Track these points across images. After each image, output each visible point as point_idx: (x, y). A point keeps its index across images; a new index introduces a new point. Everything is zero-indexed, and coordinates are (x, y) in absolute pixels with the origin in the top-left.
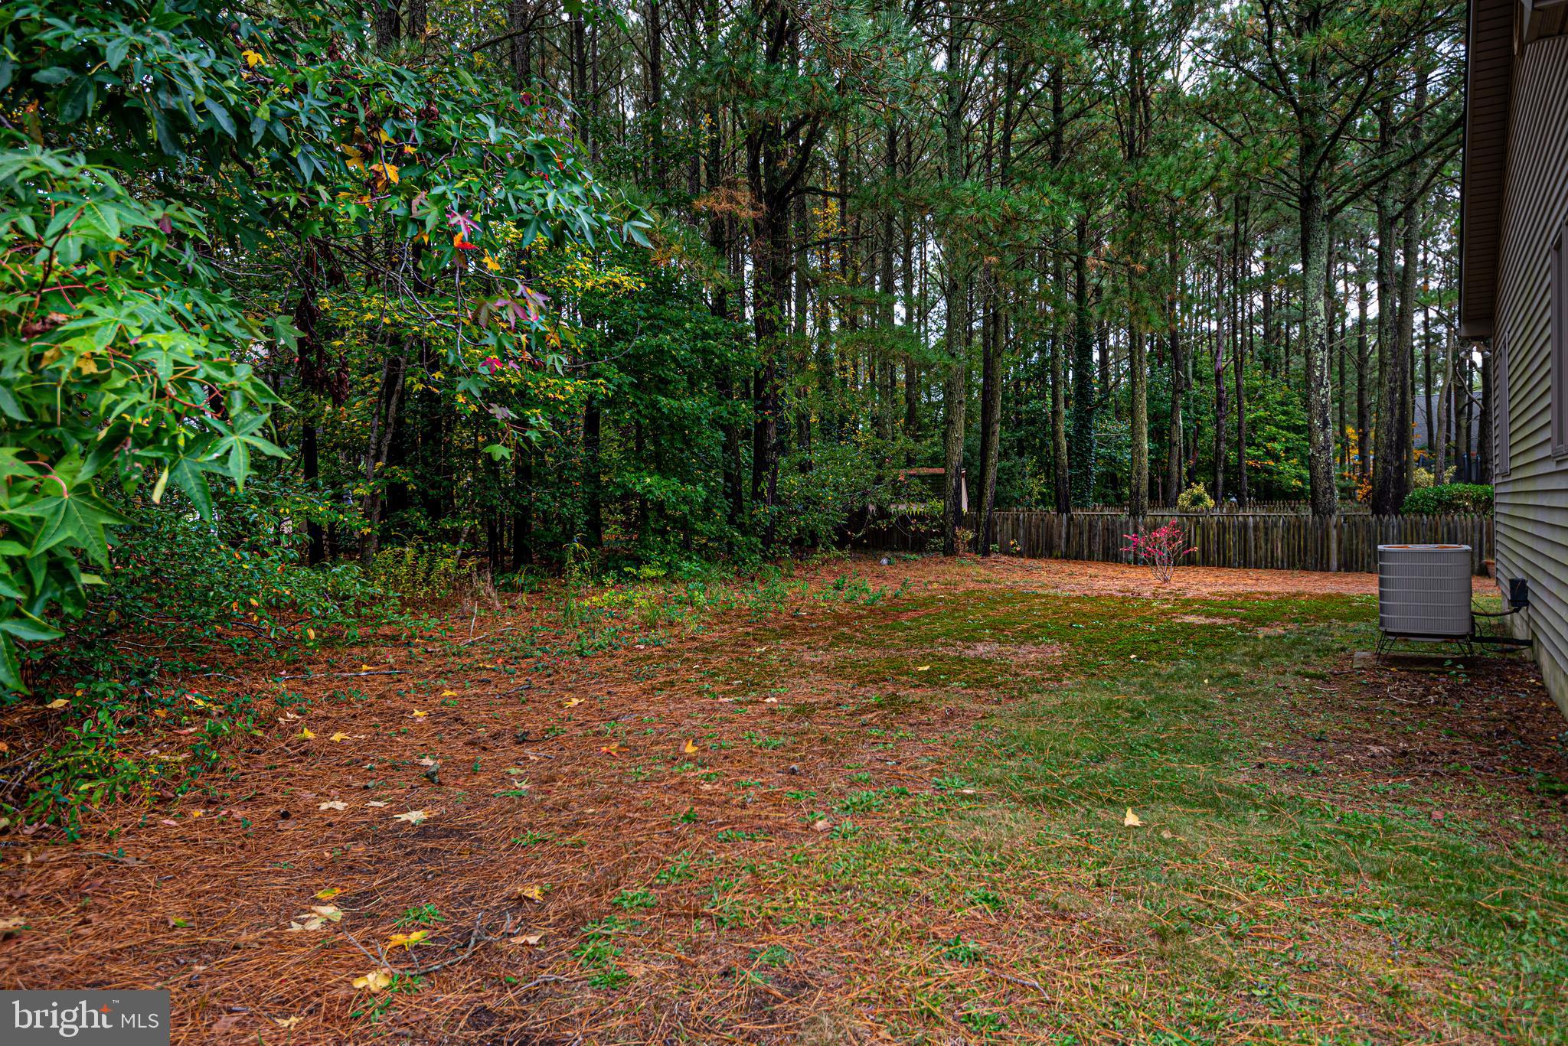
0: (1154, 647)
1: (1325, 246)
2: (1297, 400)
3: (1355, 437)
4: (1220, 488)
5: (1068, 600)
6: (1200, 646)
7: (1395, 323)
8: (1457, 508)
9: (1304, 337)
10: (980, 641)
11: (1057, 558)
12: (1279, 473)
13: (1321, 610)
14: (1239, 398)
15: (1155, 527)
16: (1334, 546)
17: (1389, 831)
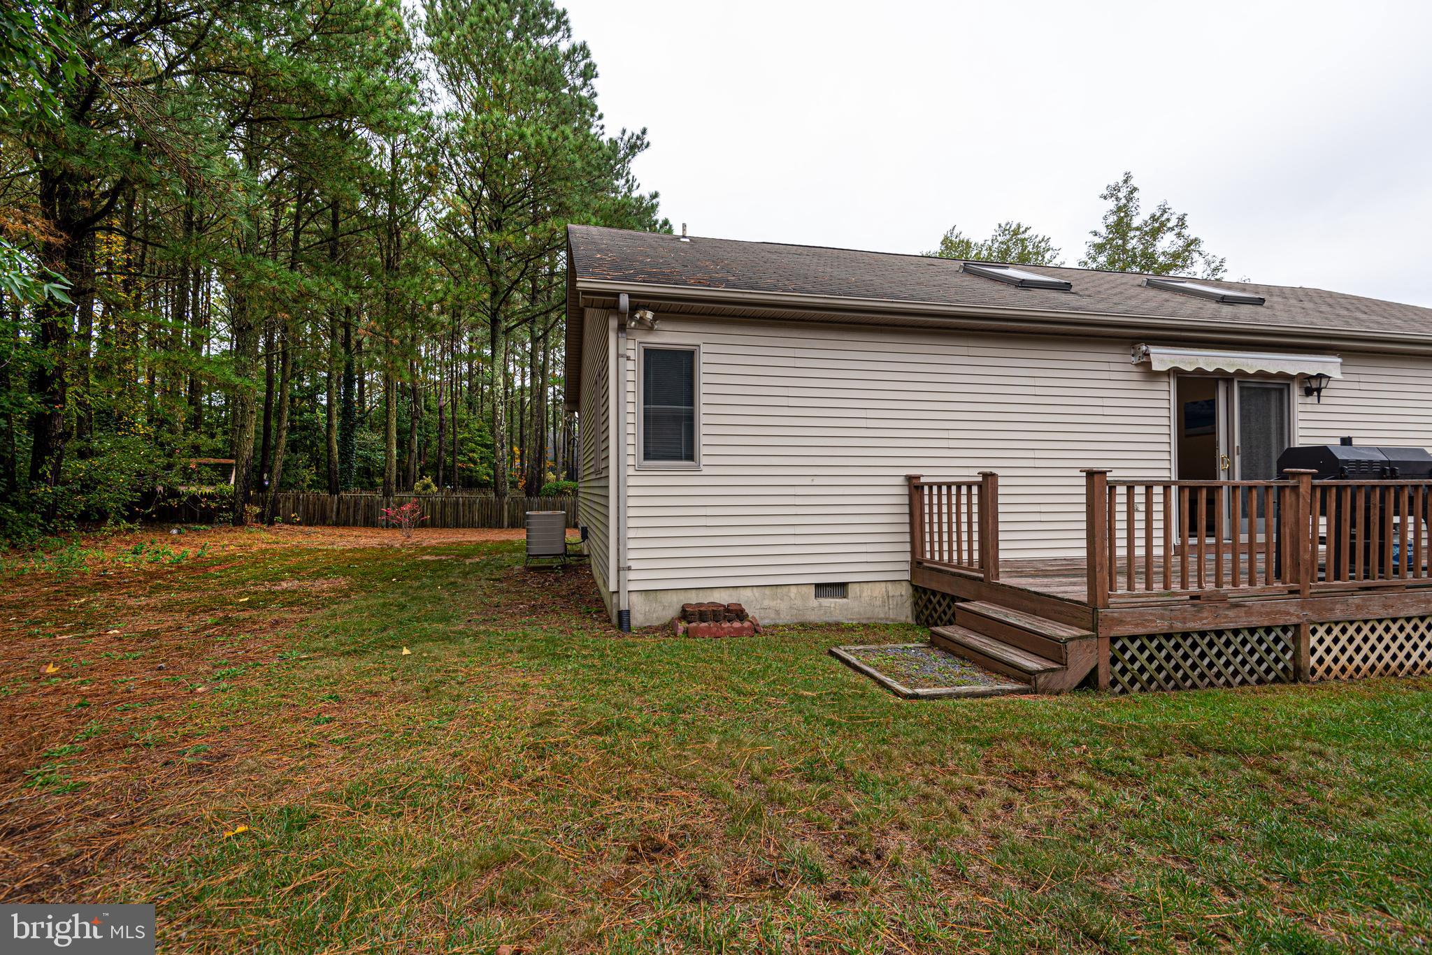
0: (406, 574)
1: (504, 348)
2: (487, 429)
3: (518, 453)
4: (441, 480)
5: (343, 552)
6: (434, 571)
7: (539, 394)
8: (565, 494)
9: (492, 392)
10: (283, 580)
11: (329, 525)
12: (476, 472)
13: (499, 548)
14: (454, 426)
15: (401, 504)
16: (506, 514)
17: (525, 636)
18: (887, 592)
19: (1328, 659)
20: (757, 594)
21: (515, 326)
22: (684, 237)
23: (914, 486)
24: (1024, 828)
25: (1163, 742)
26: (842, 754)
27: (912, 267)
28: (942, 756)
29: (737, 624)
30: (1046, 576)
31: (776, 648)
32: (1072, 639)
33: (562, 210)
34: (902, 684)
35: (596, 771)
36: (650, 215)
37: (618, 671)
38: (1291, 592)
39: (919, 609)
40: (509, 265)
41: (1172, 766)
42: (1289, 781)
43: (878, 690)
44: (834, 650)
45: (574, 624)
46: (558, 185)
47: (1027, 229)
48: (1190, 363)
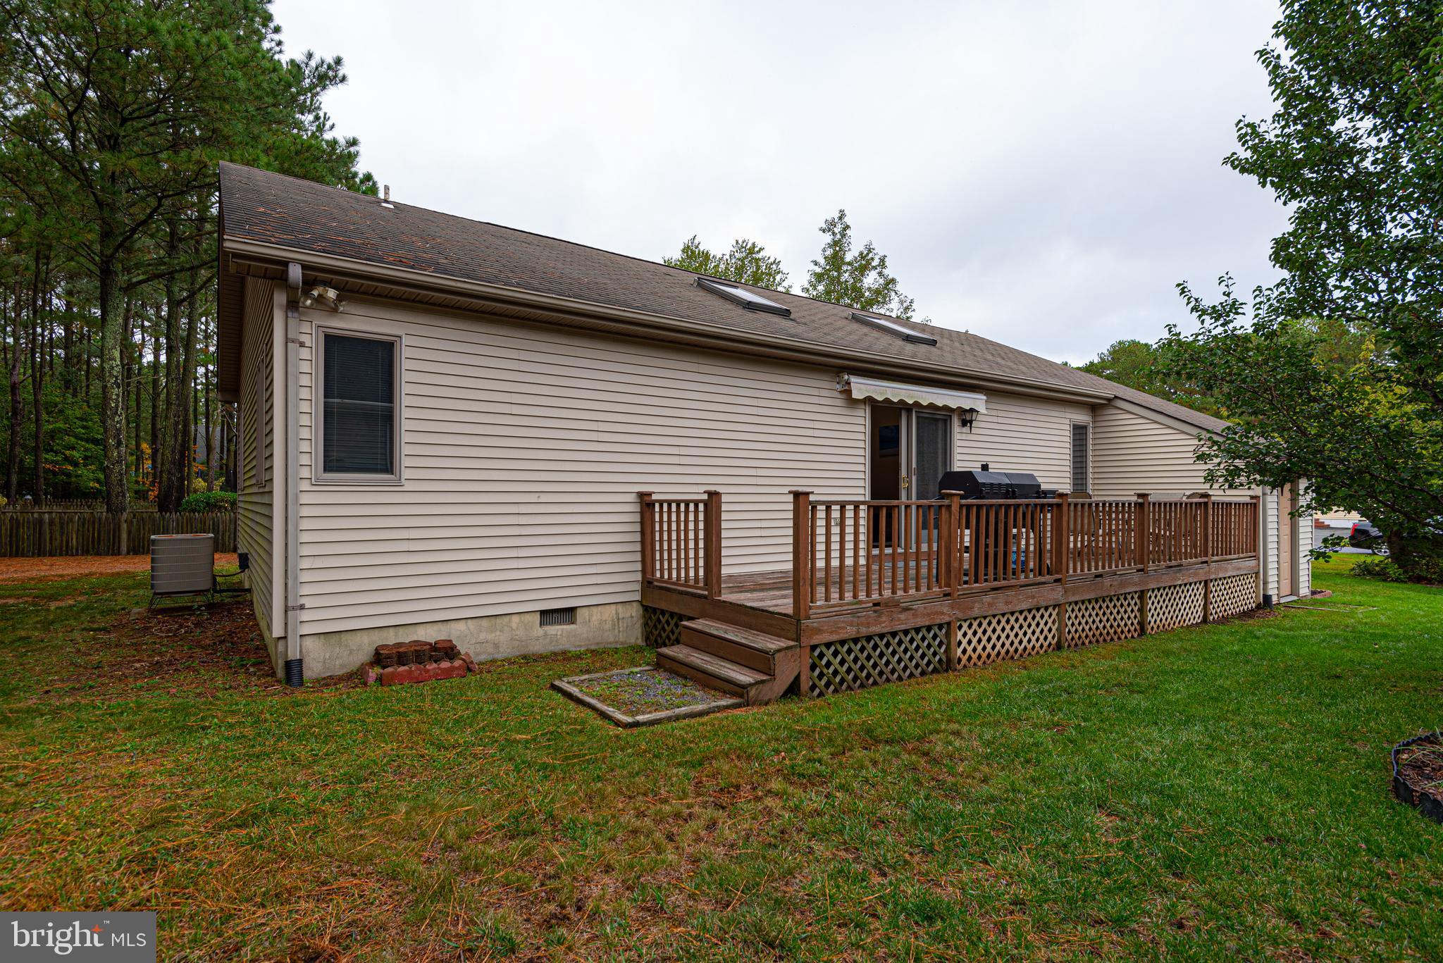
1: (123, 309)
2: (94, 418)
3: (148, 451)
4: (14, 487)
7: (182, 374)
8: (219, 507)
12: (77, 476)
13: (109, 584)
14: (37, 411)
16: (124, 536)
17: (140, 706)
18: (617, 614)
19: (970, 649)
20: (472, 627)
21: (140, 282)
22: (386, 201)
23: (646, 503)
24: (724, 846)
25: (846, 740)
26: (553, 801)
27: (648, 275)
28: (655, 784)
29: (445, 664)
30: (762, 590)
31: (491, 688)
32: (779, 651)
33: (214, 138)
34: (624, 713)
35: (232, 875)
36: (346, 164)
37: (280, 739)
38: (945, 595)
39: (649, 630)
40: (132, 197)
41: (851, 761)
42: (936, 761)
43: (599, 722)
44: (557, 683)
45: (219, 683)
46: (209, 105)
47: (761, 249)
48: (881, 394)
